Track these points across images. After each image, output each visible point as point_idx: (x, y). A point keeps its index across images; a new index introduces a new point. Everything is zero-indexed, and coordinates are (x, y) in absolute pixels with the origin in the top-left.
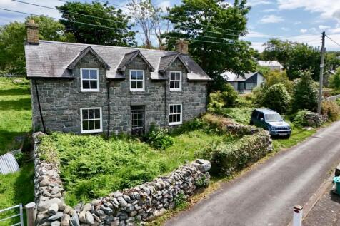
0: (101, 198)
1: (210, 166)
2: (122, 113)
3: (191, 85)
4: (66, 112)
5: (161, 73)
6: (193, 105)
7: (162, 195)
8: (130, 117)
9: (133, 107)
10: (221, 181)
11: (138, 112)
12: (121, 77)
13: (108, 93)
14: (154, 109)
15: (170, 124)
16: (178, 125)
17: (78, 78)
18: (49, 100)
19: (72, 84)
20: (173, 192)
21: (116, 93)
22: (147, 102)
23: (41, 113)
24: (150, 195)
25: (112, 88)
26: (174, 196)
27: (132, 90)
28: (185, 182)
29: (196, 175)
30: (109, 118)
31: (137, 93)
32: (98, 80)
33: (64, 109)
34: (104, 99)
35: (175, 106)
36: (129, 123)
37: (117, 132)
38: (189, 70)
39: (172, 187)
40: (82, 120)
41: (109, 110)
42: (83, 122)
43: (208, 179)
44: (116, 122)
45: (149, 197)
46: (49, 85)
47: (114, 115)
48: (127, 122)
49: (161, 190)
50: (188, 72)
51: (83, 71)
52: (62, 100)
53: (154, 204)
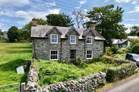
0: (54, 84)
1: (105, 76)
2: (67, 53)
3: (97, 42)
4: (44, 51)
5: (83, 37)
6: (97, 51)
7: (81, 86)
8: (69, 55)
9: (71, 50)
10: (111, 84)
11: (73, 52)
12: (66, 38)
13: (61, 44)
14: (80, 52)
15: (87, 59)
16: (90, 59)
17: (50, 38)
18: (38, 47)
19: (47, 40)
20: (87, 85)
21: (64, 45)
22: (77, 48)
23: (35, 51)
24: (76, 85)
25: (63, 42)
26: (88, 87)
27: (71, 43)
28: (93, 81)
29: (99, 79)
30: (61, 55)
31: (73, 45)
32: (57, 39)
33: (43, 50)
34: (60, 47)
35: (89, 51)
36: (69, 57)
37: (64, 61)
38: (96, 36)
39: (86, 82)
40: (50, 55)
41: (61, 51)
42: (51, 56)
43: (105, 81)
44: (64, 56)
45: (75, 86)
46: (39, 40)
47: (63, 53)
48: (68, 57)
49: (81, 83)
50: (95, 37)
51: (52, 35)
52: (43, 46)
53: (78, 89)
